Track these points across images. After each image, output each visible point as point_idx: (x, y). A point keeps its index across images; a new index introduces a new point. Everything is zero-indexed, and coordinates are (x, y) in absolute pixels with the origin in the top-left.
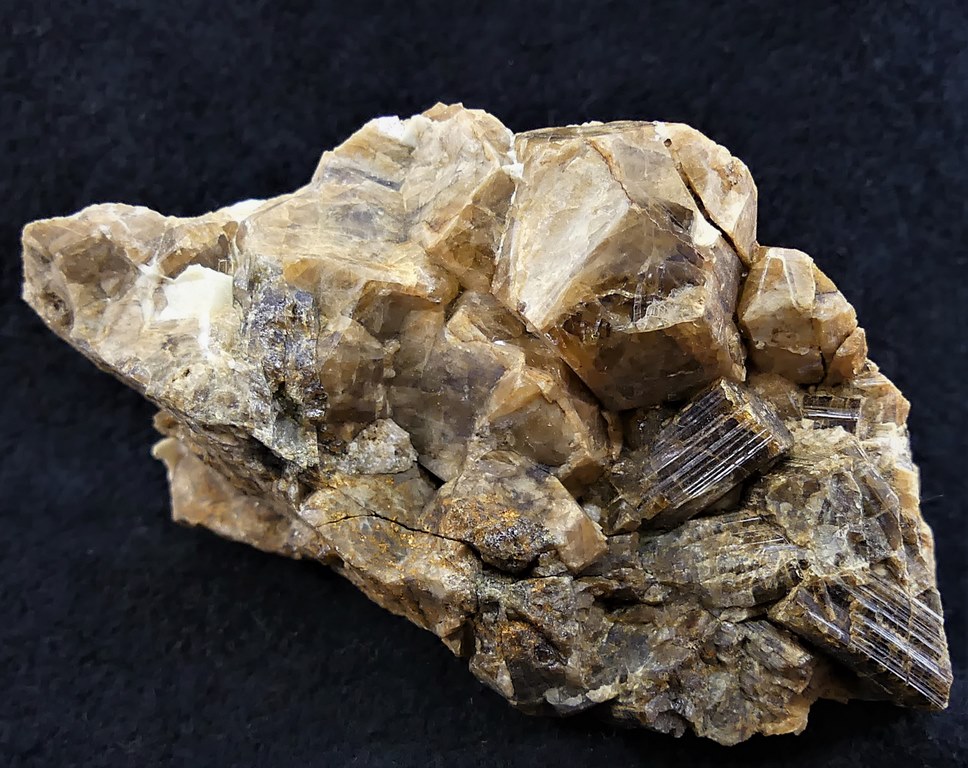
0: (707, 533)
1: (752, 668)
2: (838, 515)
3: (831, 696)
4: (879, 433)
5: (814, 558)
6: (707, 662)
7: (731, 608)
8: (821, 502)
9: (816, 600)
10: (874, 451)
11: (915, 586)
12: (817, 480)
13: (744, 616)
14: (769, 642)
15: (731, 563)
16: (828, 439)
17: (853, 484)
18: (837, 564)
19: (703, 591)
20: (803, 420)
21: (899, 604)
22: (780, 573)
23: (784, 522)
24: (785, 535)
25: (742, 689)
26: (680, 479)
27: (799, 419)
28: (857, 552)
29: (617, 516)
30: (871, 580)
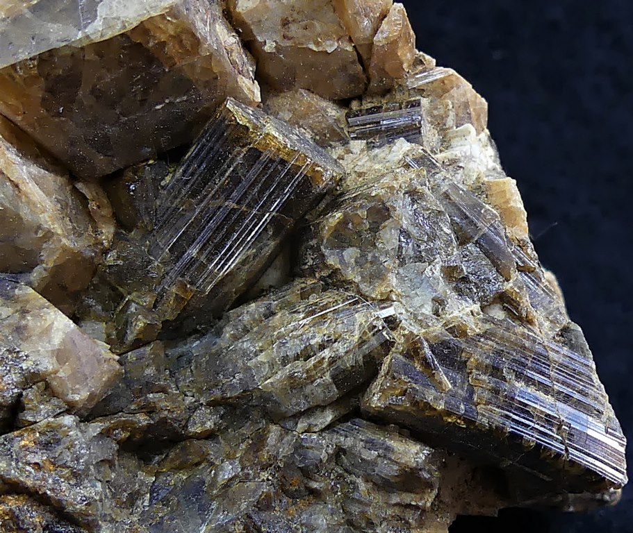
0: (254, 320)
1: (356, 488)
2: (422, 247)
3: (474, 510)
4: (454, 142)
5: (404, 311)
6: (293, 496)
7: (309, 412)
8: (395, 233)
9: (418, 367)
10: (453, 163)
11: (547, 324)
12: (383, 204)
13: (329, 417)
14: (371, 444)
15: (294, 347)
16: (389, 157)
17: (433, 202)
18: (436, 313)
19: (265, 397)
20: (352, 142)
21: (531, 351)
22: (362, 342)
23: (352, 275)
24: (359, 292)
25: (350, 523)
26: (201, 250)
27: (345, 142)
28: (460, 293)
29: (127, 324)
30: (487, 326)
